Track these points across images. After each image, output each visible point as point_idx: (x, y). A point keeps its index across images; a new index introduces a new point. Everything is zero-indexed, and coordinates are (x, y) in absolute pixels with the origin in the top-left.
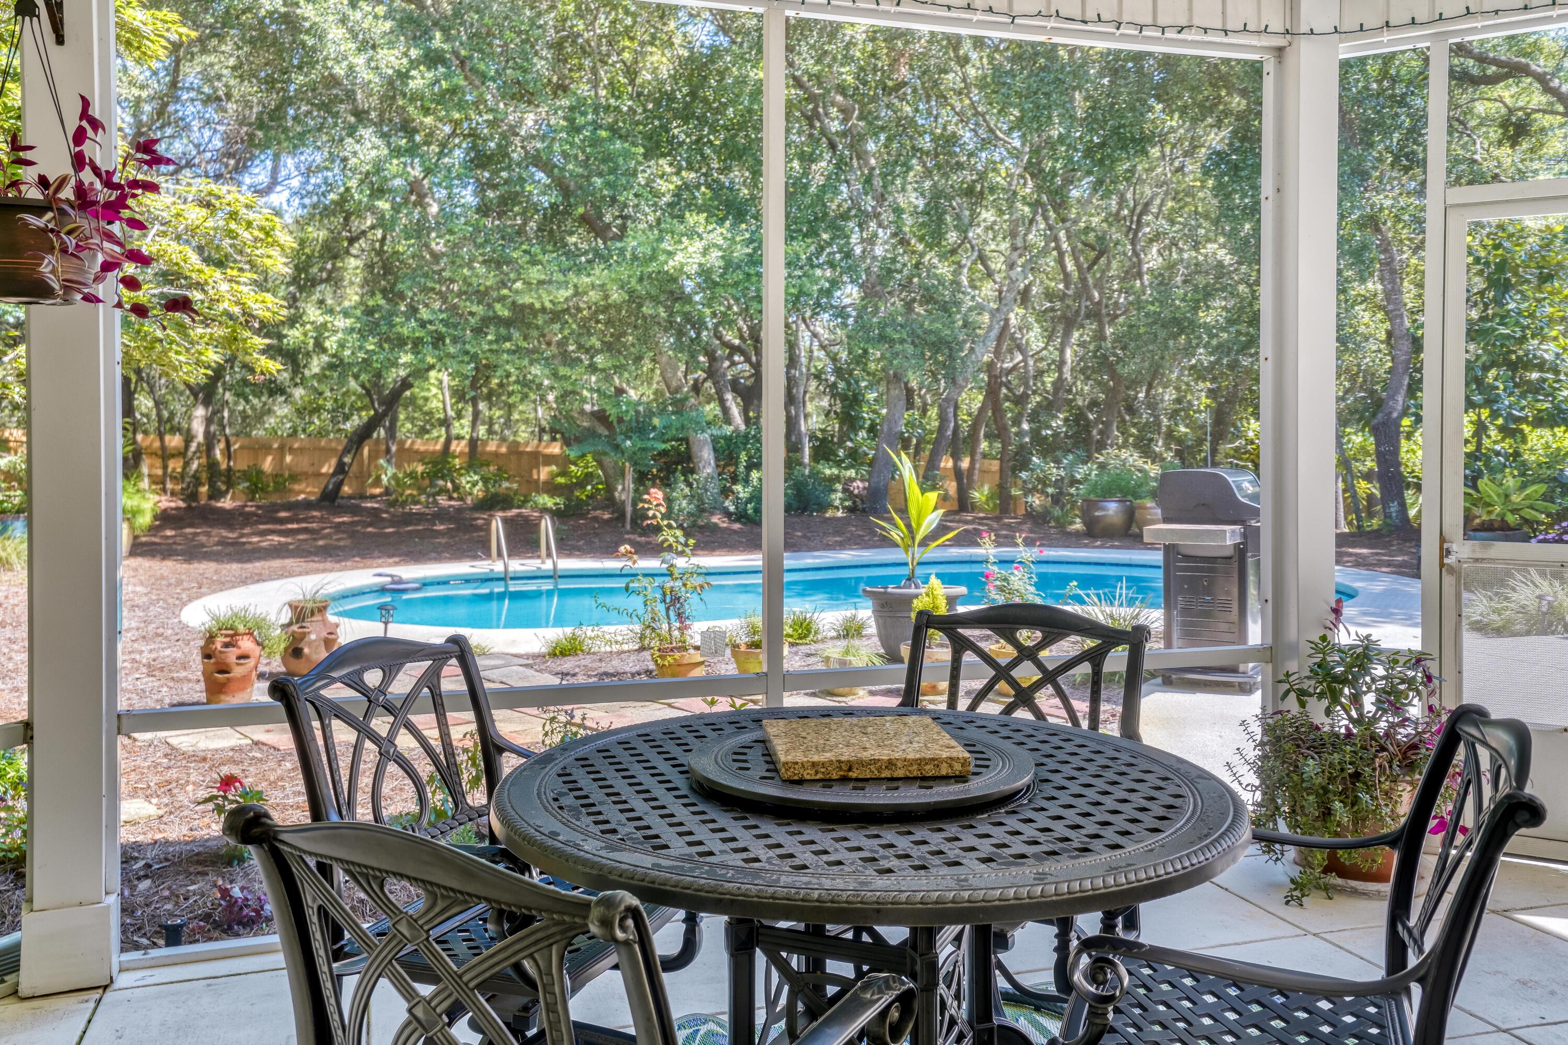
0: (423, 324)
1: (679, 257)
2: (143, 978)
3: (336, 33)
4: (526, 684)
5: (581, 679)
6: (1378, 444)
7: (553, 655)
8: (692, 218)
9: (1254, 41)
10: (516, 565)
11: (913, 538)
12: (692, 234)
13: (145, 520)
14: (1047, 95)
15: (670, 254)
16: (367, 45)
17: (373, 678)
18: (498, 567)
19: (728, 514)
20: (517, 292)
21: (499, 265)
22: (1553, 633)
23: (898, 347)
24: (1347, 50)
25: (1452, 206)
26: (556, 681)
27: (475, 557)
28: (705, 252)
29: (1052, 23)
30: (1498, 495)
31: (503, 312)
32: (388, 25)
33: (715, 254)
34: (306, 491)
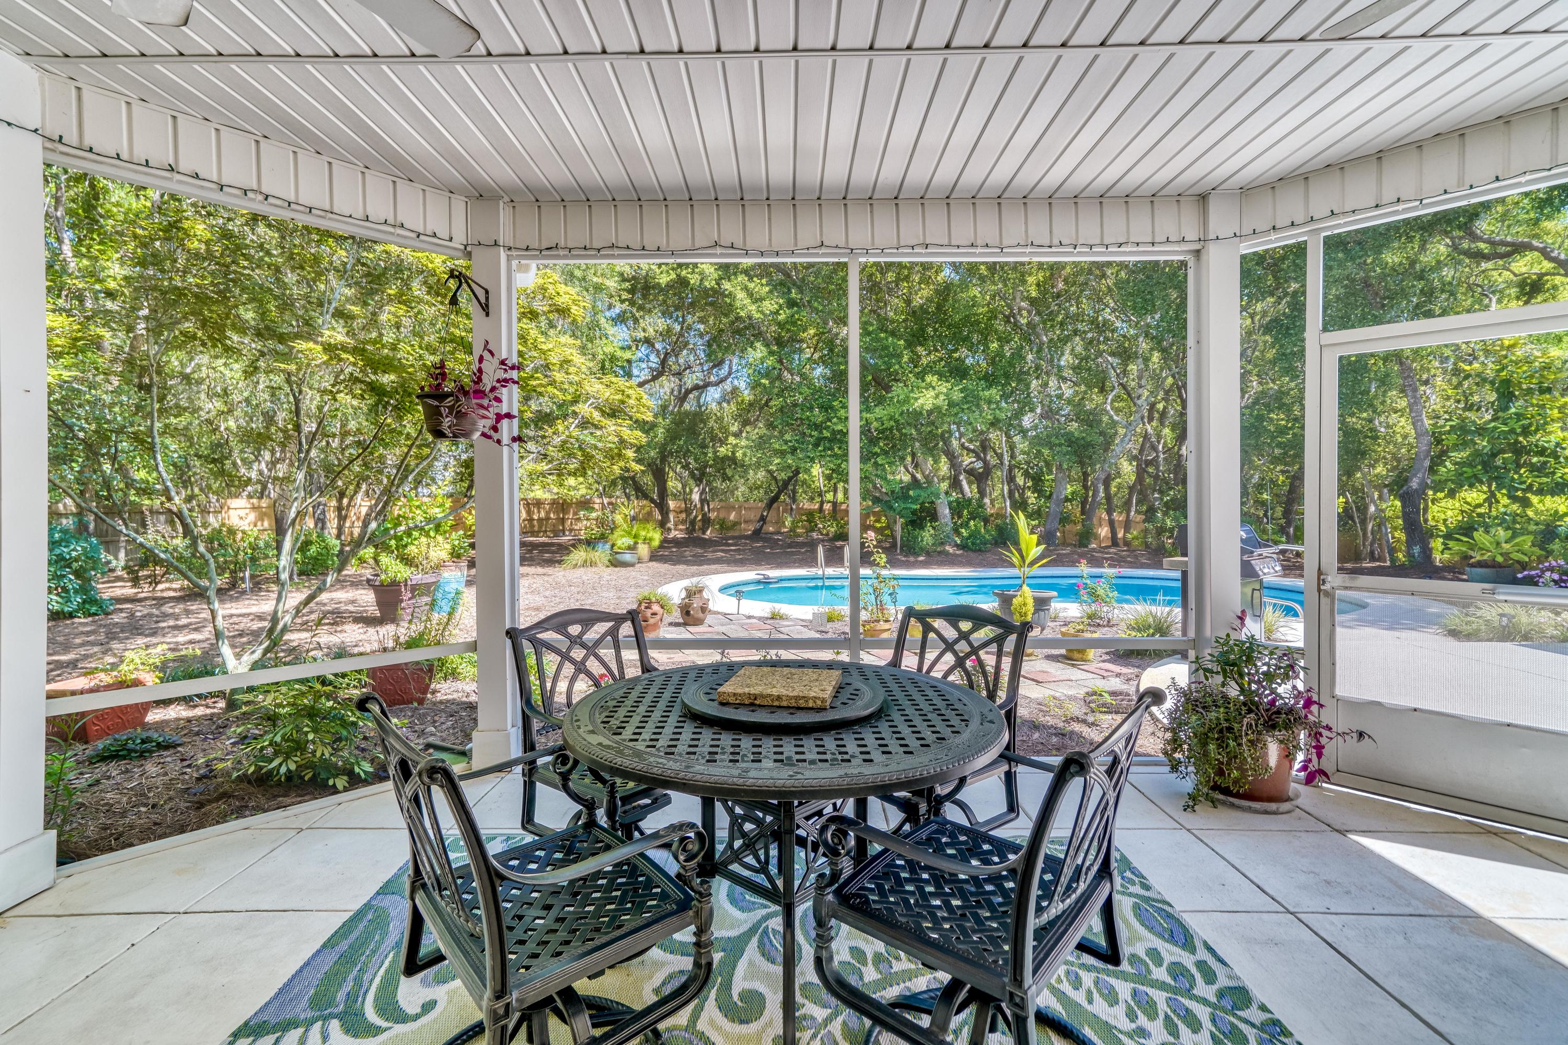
0: (786, 442)
1: (920, 401)
3: (741, 295)
4: (799, 637)
5: (829, 636)
6: (1403, 506)
8: (929, 378)
9: (1176, 248)
10: (830, 571)
11: (1024, 563)
12: (930, 386)
13: (656, 543)
14: (1151, 293)
15: (916, 399)
16: (758, 300)
17: (575, 630)
18: (820, 572)
19: (957, 545)
20: (835, 424)
21: (826, 411)
22: (1512, 640)
23: (1058, 449)
24: (1247, 248)
25: (1326, 346)
26: (818, 636)
27: (811, 567)
28: (937, 396)
29: (1029, 250)
30: (1491, 543)
31: (826, 434)
32: (767, 289)
33: (942, 397)
34: (750, 529)
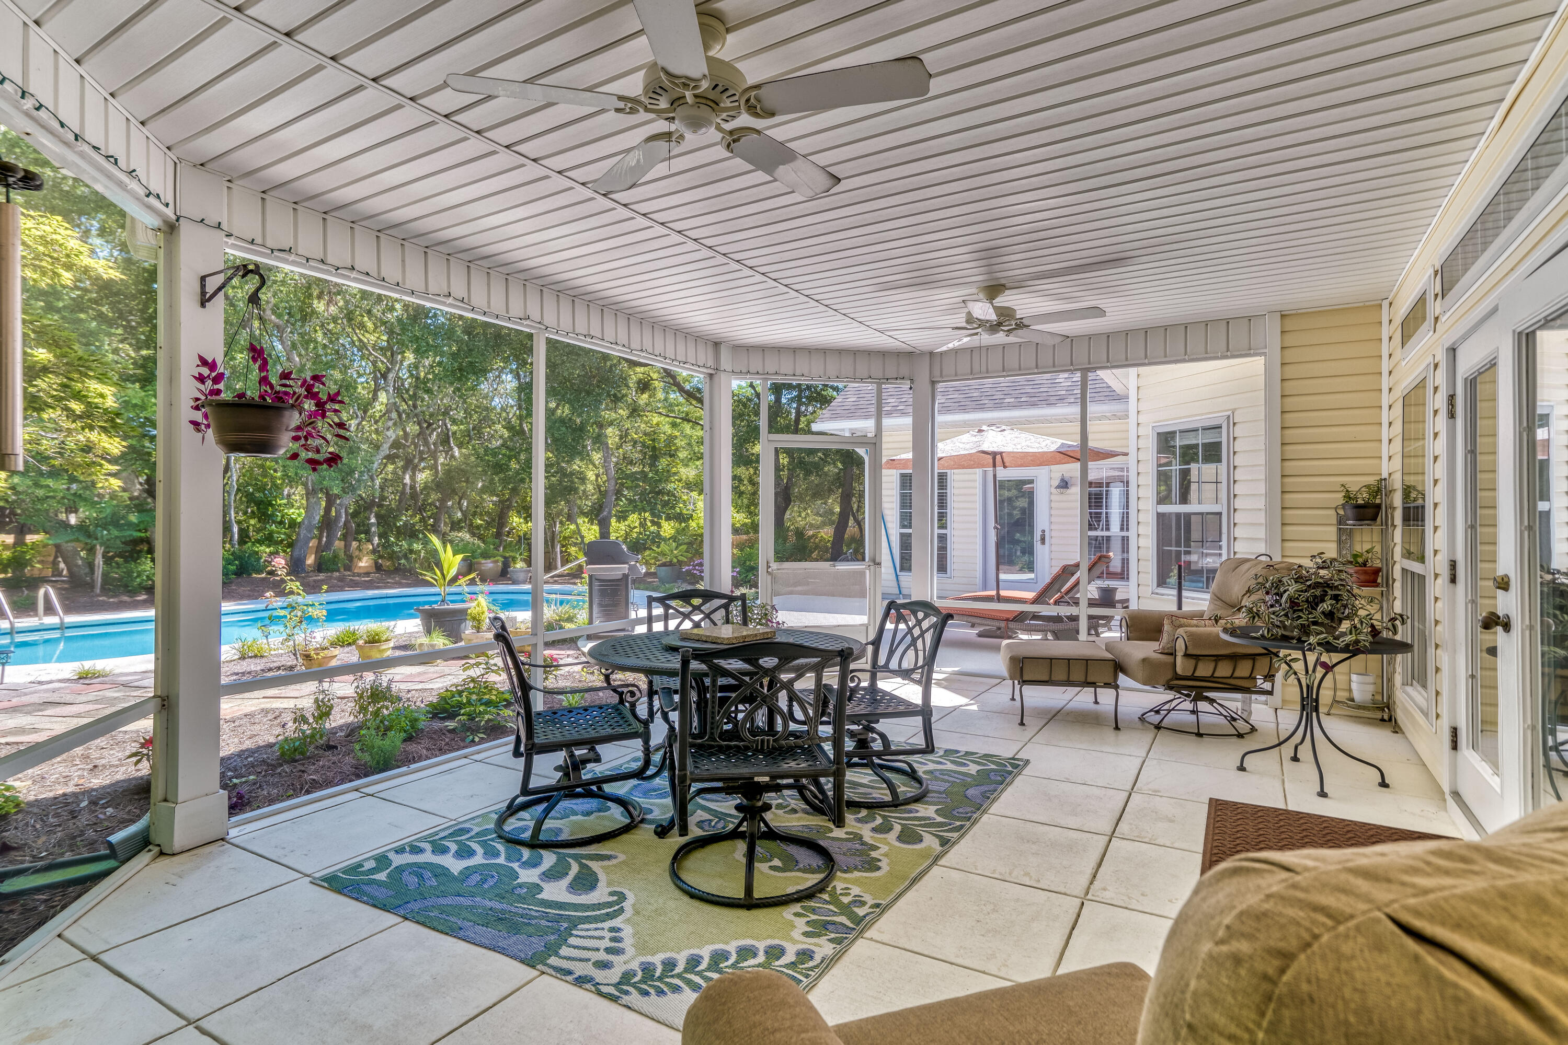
2: (240, 831)
7: (80, 678)
11: (445, 579)
25: (770, 440)
